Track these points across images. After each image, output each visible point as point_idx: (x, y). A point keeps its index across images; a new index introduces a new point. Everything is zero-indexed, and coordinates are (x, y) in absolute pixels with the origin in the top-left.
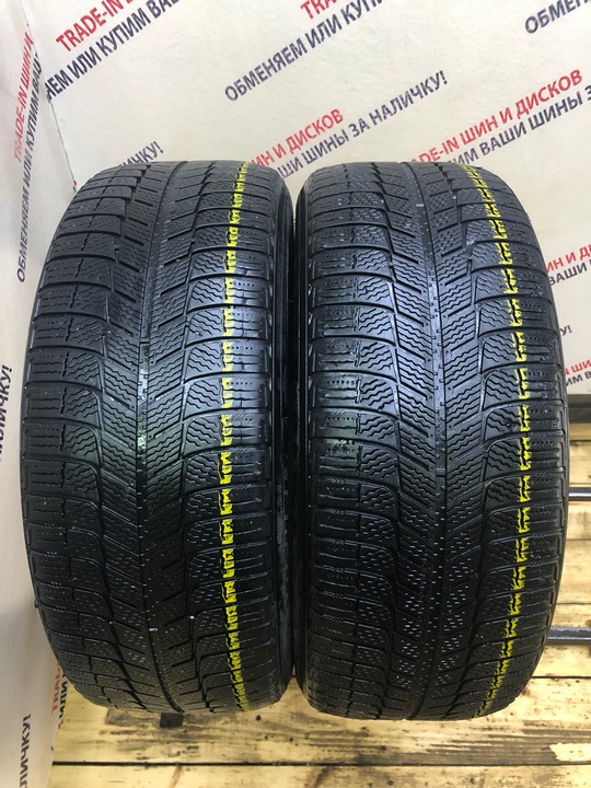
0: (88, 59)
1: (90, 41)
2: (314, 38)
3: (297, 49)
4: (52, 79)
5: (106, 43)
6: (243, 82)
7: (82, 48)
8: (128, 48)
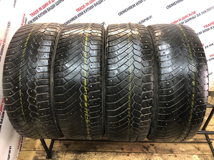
0: (36, 18)
1: (36, 15)
2: (79, 16)
3: (76, 17)
4: (29, 22)
5: (40, 16)
6: (66, 23)
7: (35, 16)
8: (44, 17)
